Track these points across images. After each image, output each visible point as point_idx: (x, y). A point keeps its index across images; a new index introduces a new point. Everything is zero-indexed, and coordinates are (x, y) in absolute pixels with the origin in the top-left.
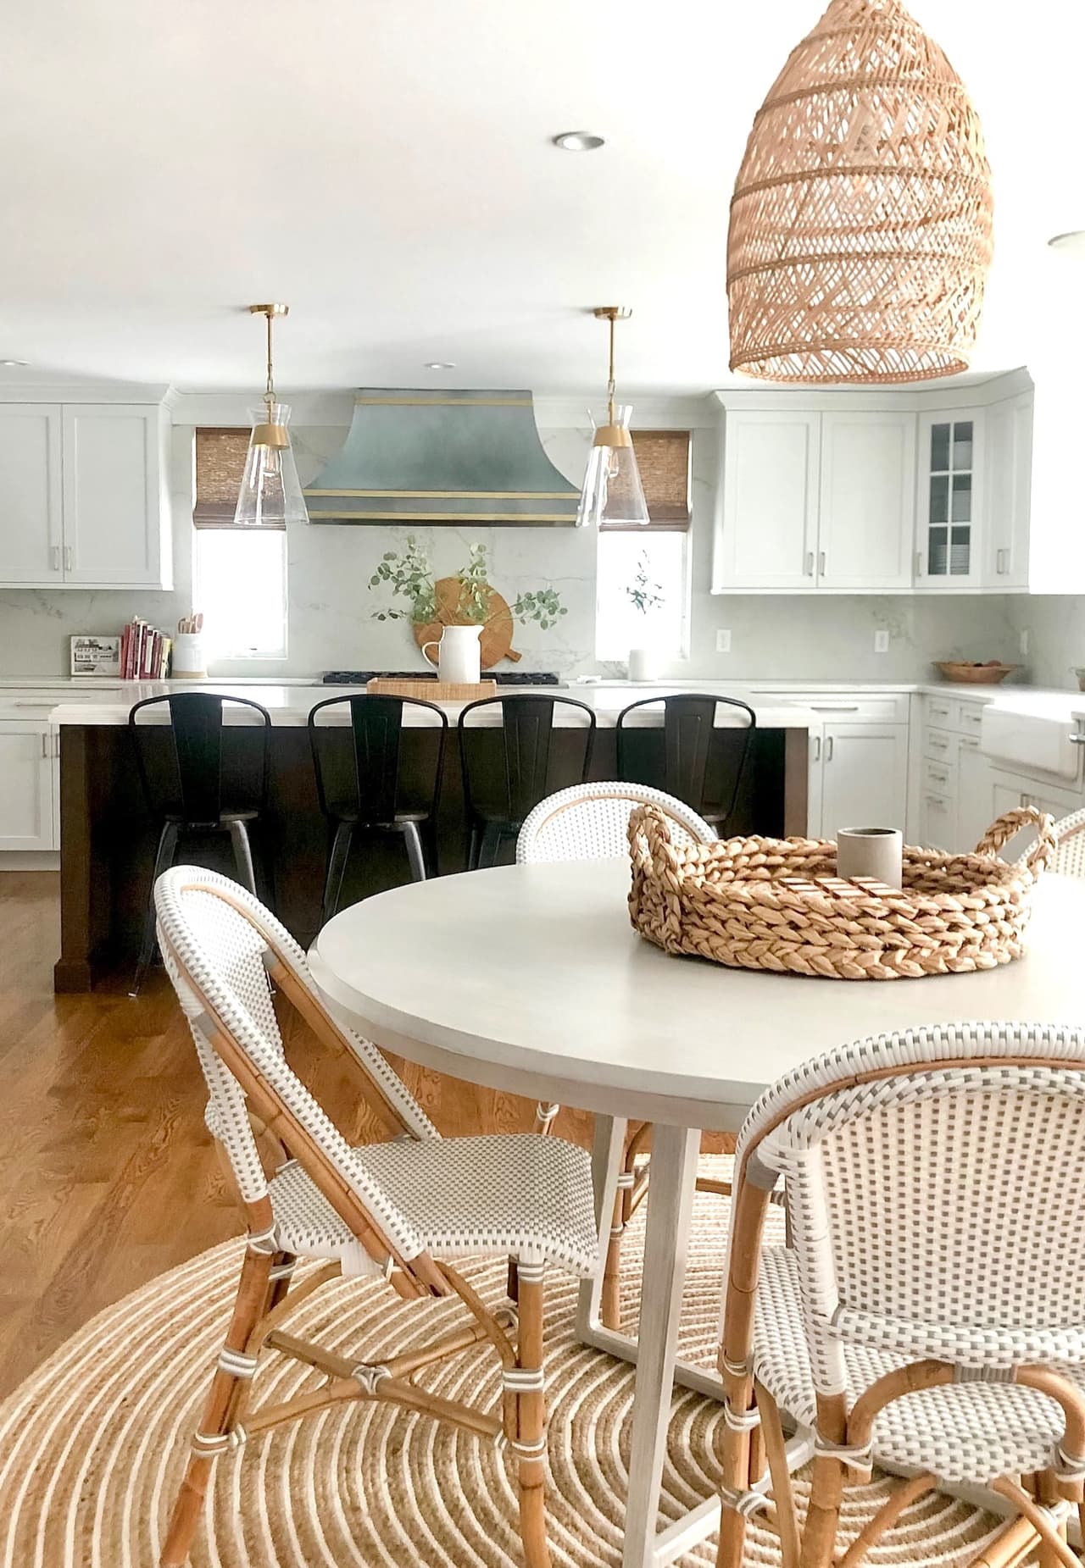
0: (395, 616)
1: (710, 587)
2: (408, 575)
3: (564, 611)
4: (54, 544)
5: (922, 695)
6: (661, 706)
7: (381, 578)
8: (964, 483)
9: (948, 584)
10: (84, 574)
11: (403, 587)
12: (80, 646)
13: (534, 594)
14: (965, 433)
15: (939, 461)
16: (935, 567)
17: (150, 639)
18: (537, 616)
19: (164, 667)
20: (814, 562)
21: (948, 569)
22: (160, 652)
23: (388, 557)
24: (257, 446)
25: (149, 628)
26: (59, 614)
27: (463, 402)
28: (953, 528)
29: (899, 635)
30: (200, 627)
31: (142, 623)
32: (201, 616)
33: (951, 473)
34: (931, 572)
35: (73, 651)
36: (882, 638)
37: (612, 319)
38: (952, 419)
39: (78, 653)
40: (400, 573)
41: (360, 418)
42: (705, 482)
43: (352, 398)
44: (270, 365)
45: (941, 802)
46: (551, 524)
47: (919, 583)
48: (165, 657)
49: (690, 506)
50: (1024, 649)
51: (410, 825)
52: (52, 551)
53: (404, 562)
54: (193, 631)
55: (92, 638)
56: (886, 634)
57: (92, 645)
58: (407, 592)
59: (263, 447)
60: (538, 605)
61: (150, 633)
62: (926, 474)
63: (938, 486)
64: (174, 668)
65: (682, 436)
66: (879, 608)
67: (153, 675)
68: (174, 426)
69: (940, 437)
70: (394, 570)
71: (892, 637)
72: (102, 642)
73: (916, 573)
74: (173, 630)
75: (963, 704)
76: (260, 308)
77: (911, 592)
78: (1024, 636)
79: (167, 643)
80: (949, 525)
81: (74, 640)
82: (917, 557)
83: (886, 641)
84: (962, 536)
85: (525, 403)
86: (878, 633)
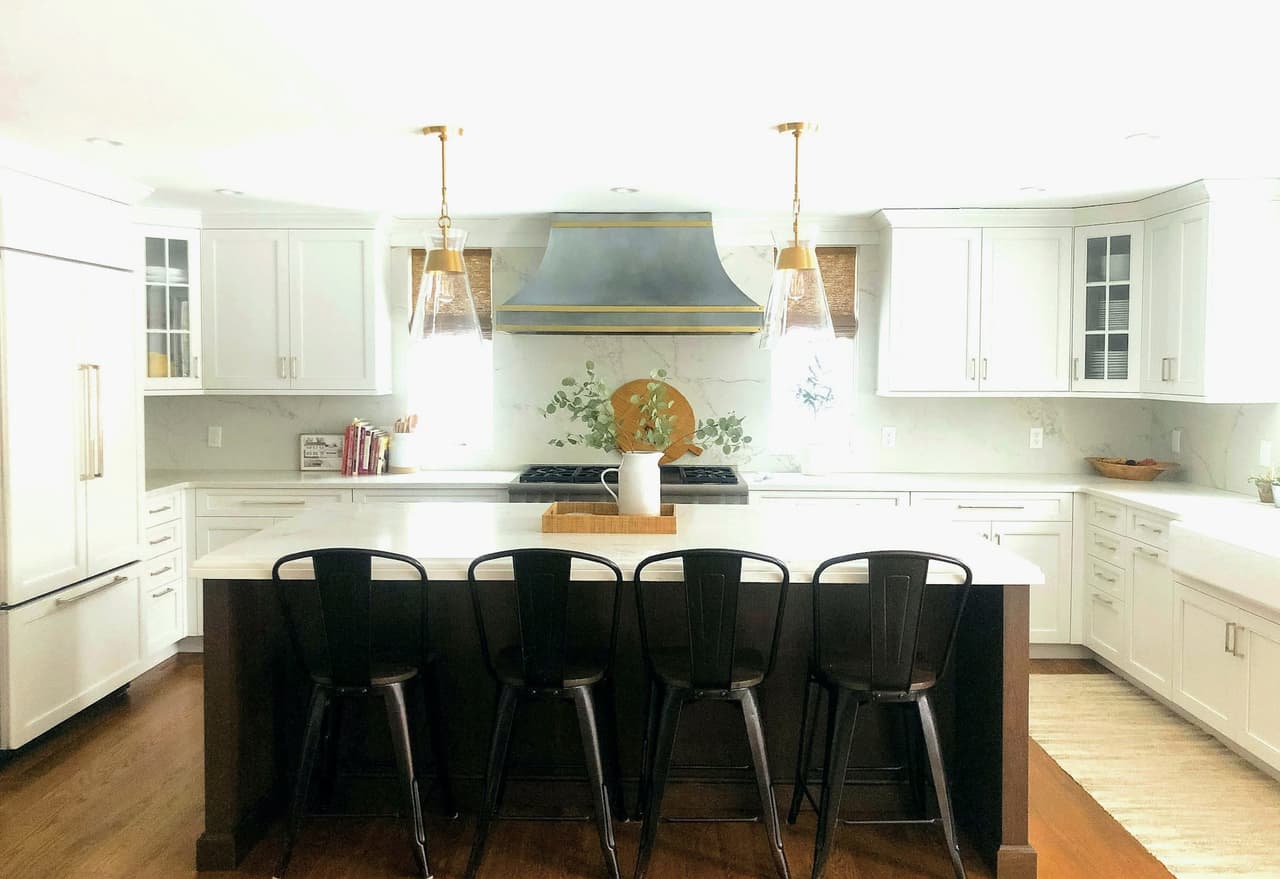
0: (574, 442)
1: (876, 389)
2: (585, 401)
3: (748, 440)
4: (282, 355)
5: (1084, 495)
6: (864, 563)
7: (558, 406)
8: (1121, 293)
9: (1105, 388)
10: (310, 380)
11: (580, 414)
12: (309, 443)
13: (716, 422)
14: (1122, 245)
15: (1095, 272)
16: (1092, 371)
17: (368, 439)
18: (719, 441)
19: (381, 464)
20: (976, 369)
21: (1106, 374)
22: (377, 451)
23: (567, 382)
24: (432, 272)
25: (367, 428)
26: (291, 415)
27: (649, 224)
28: (1110, 335)
29: (1053, 432)
30: (413, 426)
31: (360, 425)
32: (415, 417)
33: (1107, 284)
34: (1087, 377)
35: (303, 448)
36: (1037, 435)
37: (796, 135)
38: (1108, 232)
39: (308, 450)
40: (577, 400)
41: (554, 240)
42: (871, 293)
43: (550, 221)
44: (444, 189)
45: (1111, 603)
46: (729, 333)
47: (1077, 386)
48: (382, 454)
49: (857, 315)
50: (1178, 448)
51: (583, 690)
52: (280, 361)
53: (582, 389)
54: (408, 431)
55: (320, 437)
56: (1041, 430)
57: (320, 443)
58: (586, 418)
60: (720, 431)
61: (368, 433)
62: (1082, 285)
63: (1094, 298)
64: (391, 464)
65: (848, 252)
66: (1042, 410)
67: (371, 472)
68: (392, 247)
69: (1096, 249)
70: (571, 398)
71: (1047, 434)
72: (329, 440)
73: (1073, 377)
74: (391, 429)
75: (1137, 512)
76: (433, 129)
77: (1072, 395)
78: (1177, 435)
79: (383, 442)
80: (1107, 332)
81: (304, 438)
82: (1073, 362)
83: (1041, 437)
84: (1120, 343)
85: (705, 224)
86: (1033, 430)
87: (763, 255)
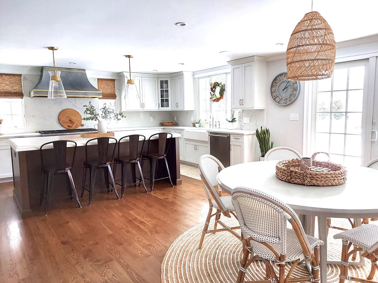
1: (121, 110)
5: (164, 129)
8: (167, 91)
9: (165, 109)
14: (166, 82)
15: (162, 87)
20: (142, 105)
21: (165, 106)
24: (52, 81)
29: (155, 118)
33: (164, 89)
34: (161, 107)
36: (151, 119)
37: (129, 58)
38: (164, 79)
41: (45, 73)
42: (119, 90)
49: (116, 94)
50: (176, 120)
56: (152, 118)
59: (53, 81)
62: (160, 89)
63: (162, 92)
65: (113, 80)
66: (152, 113)
69: (162, 82)
71: (153, 118)
73: (159, 107)
77: (158, 110)
80: (165, 98)
82: (159, 104)
83: (152, 119)
84: (167, 100)
85: (84, 72)
86: (151, 118)
87: (95, 80)
